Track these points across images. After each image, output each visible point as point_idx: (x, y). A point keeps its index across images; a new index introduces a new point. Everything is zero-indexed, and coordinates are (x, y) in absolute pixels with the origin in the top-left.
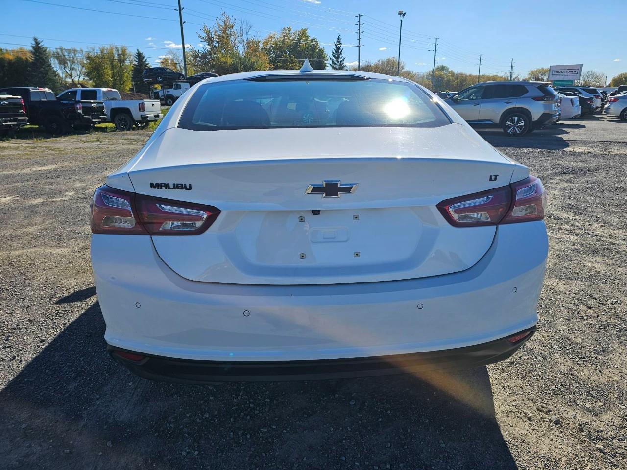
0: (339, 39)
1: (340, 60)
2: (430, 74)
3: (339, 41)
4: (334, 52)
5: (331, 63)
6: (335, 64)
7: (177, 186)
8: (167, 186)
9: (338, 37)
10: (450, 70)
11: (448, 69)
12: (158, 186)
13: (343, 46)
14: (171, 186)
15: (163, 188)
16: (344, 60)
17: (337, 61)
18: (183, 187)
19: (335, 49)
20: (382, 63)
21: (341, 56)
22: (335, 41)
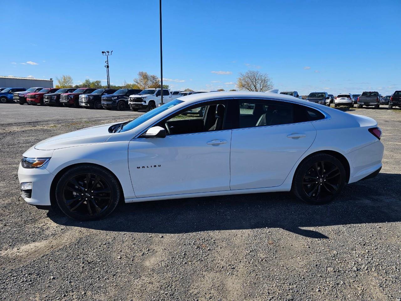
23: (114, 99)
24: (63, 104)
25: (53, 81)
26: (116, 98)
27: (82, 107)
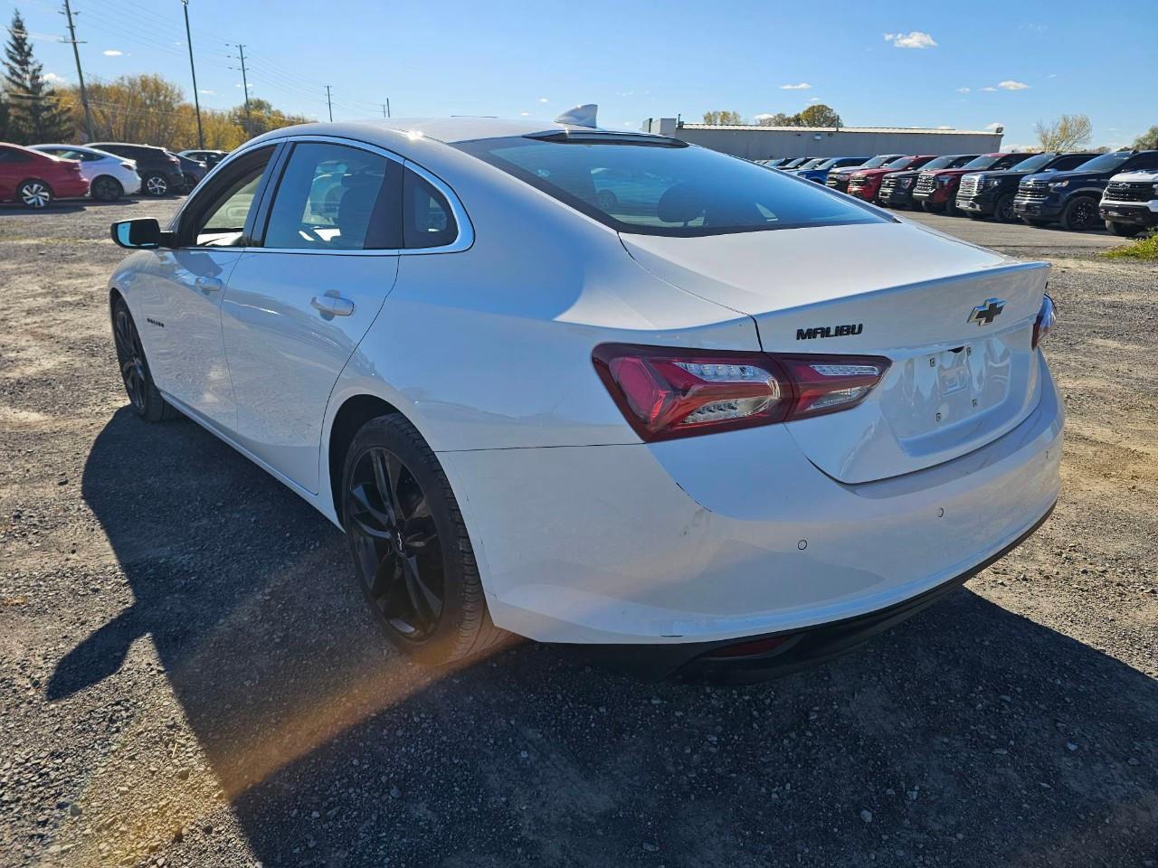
0: (18, 21)
1: (30, 68)
2: (235, 114)
3: (19, 25)
4: (11, 49)
5: (8, 73)
6: (19, 76)
7: (840, 331)
8: (825, 332)
9: (14, 17)
10: (273, 109)
11: (269, 107)
12: (811, 334)
13: (32, 38)
14: (832, 332)
15: (819, 336)
16: (39, 70)
17: (23, 70)
18: (850, 330)
19: (13, 42)
20: (130, 83)
21: (30, 60)
22: (10, 25)
23: (1055, 189)
24: (923, 202)
25: (1002, 136)
26: (1065, 184)
27: (961, 213)
